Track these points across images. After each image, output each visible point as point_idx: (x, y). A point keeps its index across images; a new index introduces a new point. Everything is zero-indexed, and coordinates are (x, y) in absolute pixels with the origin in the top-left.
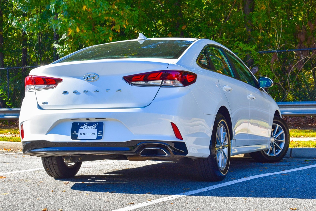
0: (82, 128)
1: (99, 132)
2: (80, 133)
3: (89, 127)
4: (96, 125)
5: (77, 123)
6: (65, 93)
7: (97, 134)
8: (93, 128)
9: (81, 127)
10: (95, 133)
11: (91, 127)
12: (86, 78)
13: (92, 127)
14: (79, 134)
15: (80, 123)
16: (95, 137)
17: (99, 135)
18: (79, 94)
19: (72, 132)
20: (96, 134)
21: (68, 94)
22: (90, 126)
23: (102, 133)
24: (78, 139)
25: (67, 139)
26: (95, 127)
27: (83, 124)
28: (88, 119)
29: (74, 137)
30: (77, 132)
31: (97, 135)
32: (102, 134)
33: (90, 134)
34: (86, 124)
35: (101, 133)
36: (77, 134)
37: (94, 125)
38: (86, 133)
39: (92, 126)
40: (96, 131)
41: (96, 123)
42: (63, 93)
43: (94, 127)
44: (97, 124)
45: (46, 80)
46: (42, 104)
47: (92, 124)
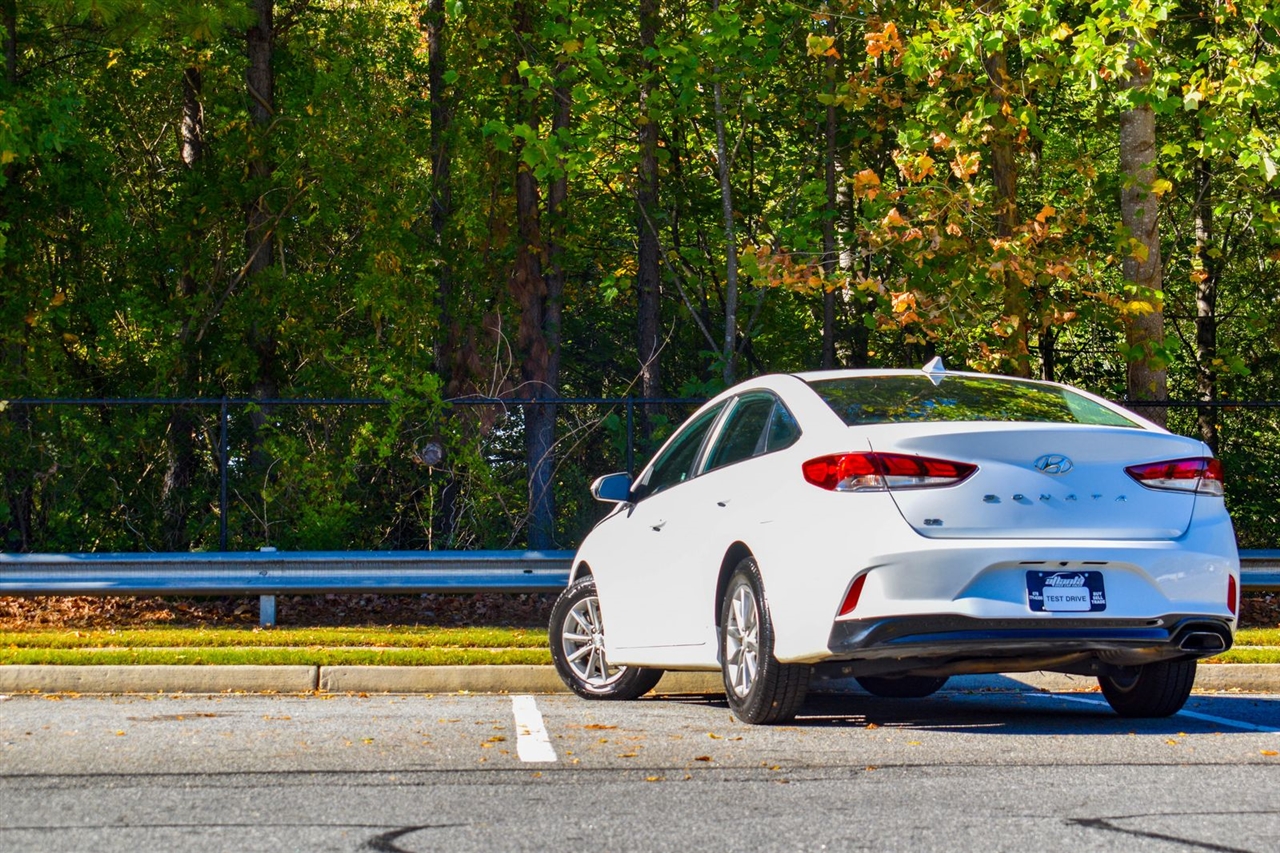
0: (1050, 585)
1: (1095, 594)
2: (1048, 597)
3: (1066, 581)
4: (1082, 577)
5: (1037, 572)
6: (990, 498)
7: (1091, 598)
8: (1078, 586)
9: (1047, 583)
10: (1083, 598)
11: (1071, 583)
12: (1041, 464)
13: (1074, 583)
14: (1045, 599)
15: (1044, 573)
16: (1087, 606)
17: (1095, 602)
18: (1028, 502)
19: (1030, 594)
20: (1088, 598)
21: (1000, 502)
22: (1067, 579)
23: (1103, 596)
24: (1045, 611)
25: (1024, 611)
26: (1082, 582)
27: (1051, 574)
28: (1064, 564)
29: (1037, 605)
30: (1041, 594)
31: (1091, 602)
32: (1104, 598)
33: (1073, 599)
34: (1057, 576)
35: (1099, 595)
36: (1040, 598)
37: (1077, 578)
38: (1061, 597)
39: (1072, 580)
40: (1085, 592)
41: (1083, 573)
42: (983, 500)
43: (1078, 583)
44: (1087, 575)
45: (927, 464)
46: (921, 525)
47: (1072, 575)
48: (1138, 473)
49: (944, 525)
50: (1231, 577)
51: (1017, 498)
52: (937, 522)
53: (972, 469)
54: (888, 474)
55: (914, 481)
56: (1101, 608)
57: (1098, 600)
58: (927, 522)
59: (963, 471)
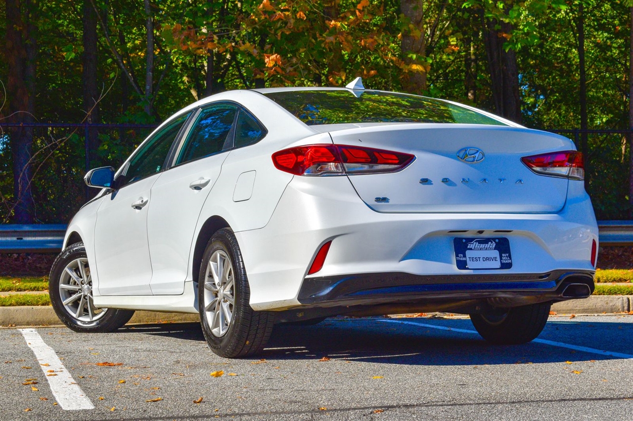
0: (471, 249)
1: (503, 255)
2: (470, 258)
3: (482, 246)
4: (494, 243)
5: (461, 239)
6: (425, 181)
7: (501, 259)
8: (491, 249)
9: (468, 247)
10: (495, 259)
11: (486, 247)
12: (461, 154)
13: (488, 247)
14: (468, 260)
15: (465, 239)
16: (497, 264)
17: (504, 261)
18: (453, 184)
19: (457, 256)
20: (498, 259)
21: (432, 184)
22: (483, 244)
23: (510, 257)
24: (468, 269)
25: (452, 269)
26: (494, 246)
27: (470, 240)
28: (481, 232)
29: (462, 265)
30: (465, 256)
31: (501, 262)
32: (511, 259)
33: (487, 259)
34: (476, 241)
35: (507, 256)
36: (464, 259)
37: (490, 243)
38: (479, 258)
39: (487, 245)
40: (496, 254)
41: (494, 239)
42: (420, 182)
43: (491, 247)
44: (497, 241)
45: (377, 154)
46: (373, 202)
47: (486, 241)
48: (528, 161)
49: (391, 202)
50: (594, 240)
51: (445, 181)
52: (385, 200)
53: (410, 158)
54: (346, 162)
55: (366, 167)
56: (508, 266)
57: (506, 261)
58: (378, 200)
59: (404, 160)
